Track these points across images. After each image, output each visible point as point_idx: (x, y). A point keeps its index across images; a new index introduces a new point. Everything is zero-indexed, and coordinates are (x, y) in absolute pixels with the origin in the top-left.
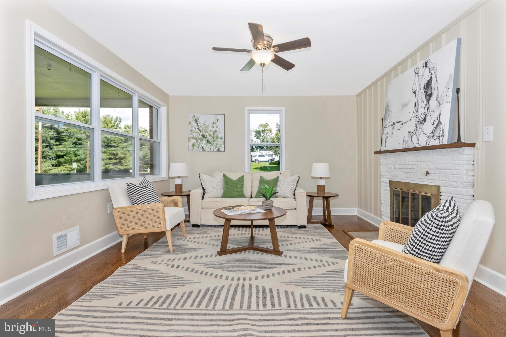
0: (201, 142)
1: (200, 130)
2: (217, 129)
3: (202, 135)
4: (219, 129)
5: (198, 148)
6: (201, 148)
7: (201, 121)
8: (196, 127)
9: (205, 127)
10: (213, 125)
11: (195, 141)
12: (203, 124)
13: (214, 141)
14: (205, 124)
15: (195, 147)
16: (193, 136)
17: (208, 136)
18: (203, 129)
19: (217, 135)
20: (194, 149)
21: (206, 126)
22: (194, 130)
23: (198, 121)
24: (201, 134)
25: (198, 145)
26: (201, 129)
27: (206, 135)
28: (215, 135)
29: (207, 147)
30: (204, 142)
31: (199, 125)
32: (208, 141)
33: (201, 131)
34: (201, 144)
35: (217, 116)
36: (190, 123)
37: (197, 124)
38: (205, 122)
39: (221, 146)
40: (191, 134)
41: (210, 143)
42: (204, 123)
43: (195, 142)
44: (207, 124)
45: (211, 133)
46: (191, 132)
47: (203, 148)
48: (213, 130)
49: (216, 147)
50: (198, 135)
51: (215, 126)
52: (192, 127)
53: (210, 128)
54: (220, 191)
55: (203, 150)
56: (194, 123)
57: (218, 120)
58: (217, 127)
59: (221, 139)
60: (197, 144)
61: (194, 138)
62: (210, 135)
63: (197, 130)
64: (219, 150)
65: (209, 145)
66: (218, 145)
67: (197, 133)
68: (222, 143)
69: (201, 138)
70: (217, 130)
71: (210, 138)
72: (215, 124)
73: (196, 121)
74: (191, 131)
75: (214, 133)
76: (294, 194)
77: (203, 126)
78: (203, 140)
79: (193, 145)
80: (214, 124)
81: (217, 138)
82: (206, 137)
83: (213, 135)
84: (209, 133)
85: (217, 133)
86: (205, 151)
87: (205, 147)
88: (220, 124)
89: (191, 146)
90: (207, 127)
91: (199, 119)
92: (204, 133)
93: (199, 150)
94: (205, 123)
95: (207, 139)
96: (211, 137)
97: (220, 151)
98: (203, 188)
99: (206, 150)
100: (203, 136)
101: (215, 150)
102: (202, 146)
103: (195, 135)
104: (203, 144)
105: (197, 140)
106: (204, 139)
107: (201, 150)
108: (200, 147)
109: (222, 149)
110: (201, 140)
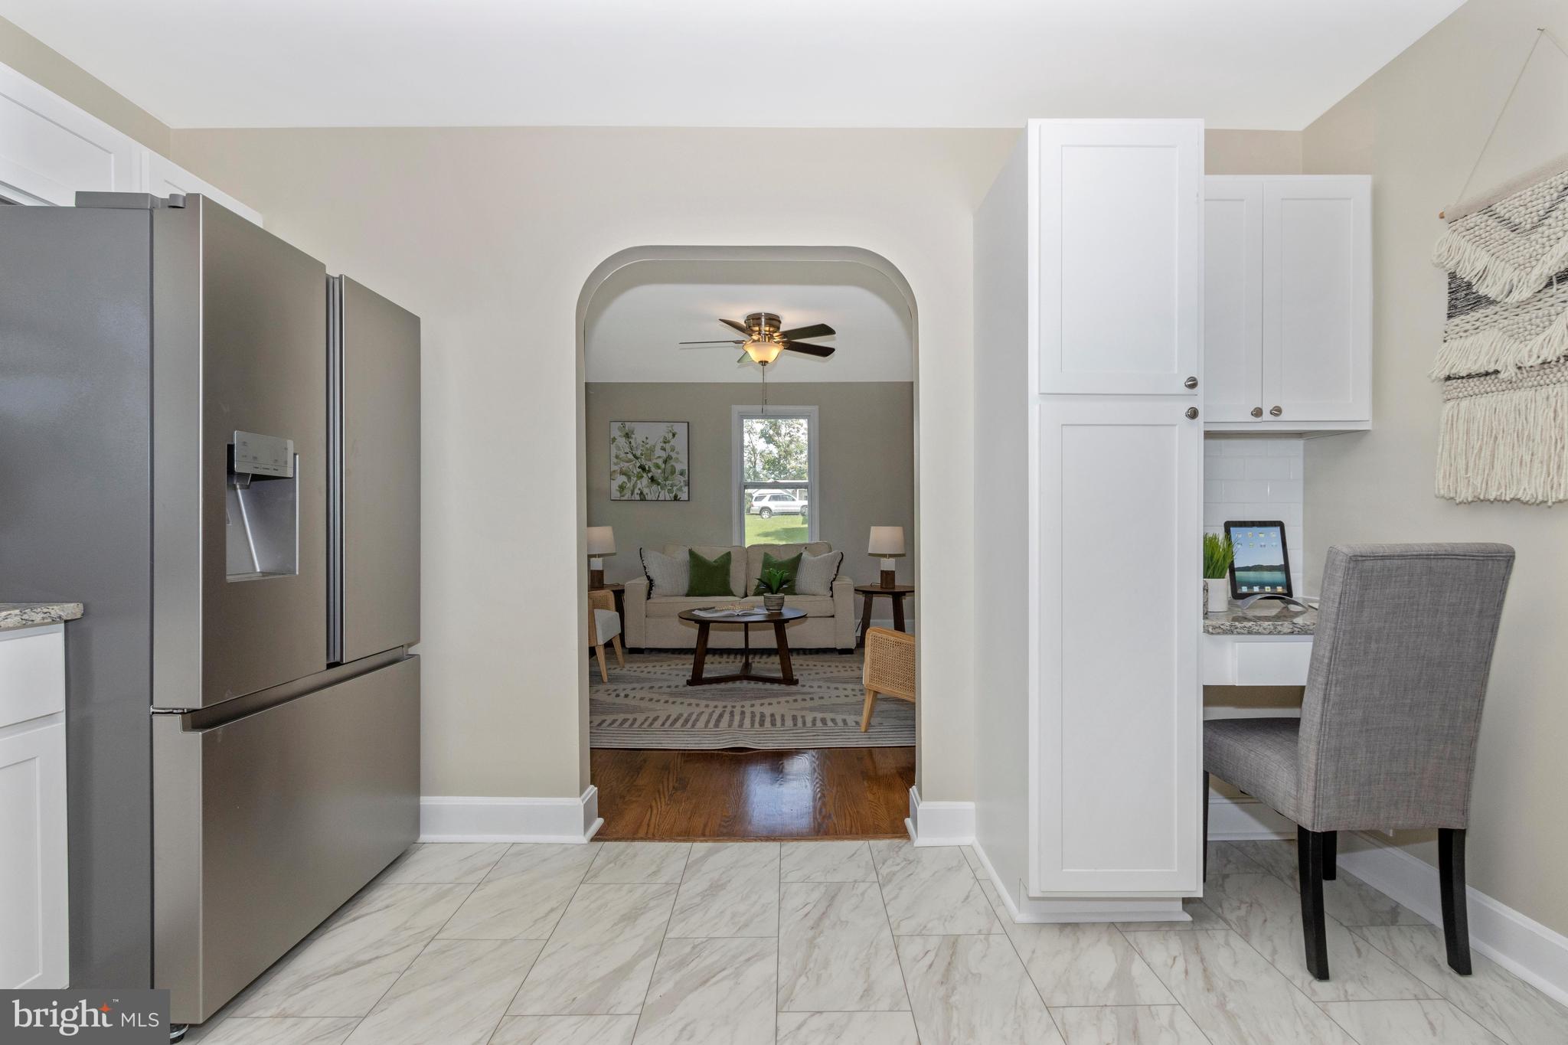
0: (639, 481)
1: (635, 456)
2: (671, 453)
3: (640, 467)
4: (678, 453)
5: (632, 494)
6: (637, 494)
7: (638, 437)
8: (628, 450)
9: (647, 449)
10: (664, 445)
11: (624, 479)
12: (643, 442)
13: (666, 479)
14: (647, 443)
15: (625, 491)
16: (621, 468)
17: (653, 469)
18: (642, 455)
19: (672, 466)
20: (623, 496)
21: (648, 446)
22: (622, 455)
23: (633, 436)
24: (638, 465)
25: (632, 488)
26: (638, 453)
27: (649, 467)
28: (668, 465)
29: (651, 492)
30: (645, 481)
31: (635, 446)
32: (653, 479)
33: (637, 458)
34: (639, 486)
35: (672, 426)
36: (614, 439)
37: (630, 443)
38: (647, 438)
39: (680, 489)
40: (615, 464)
41: (658, 484)
42: (645, 441)
43: (624, 482)
44: (651, 442)
45: (660, 462)
46: (615, 460)
47: (641, 493)
48: (664, 455)
49: (670, 491)
50: (631, 465)
51: (667, 446)
52: (618, 448)
53: (658, 452)
54: (683, 582)
55: (643, 497)
56: (622, 441)
57: (674, 435)
58: (673, 450)
59: (682, 474)
60: (628, 485)
61: (622, 473)
62: (657, 466)
63: (630, 456)
64: (676, 498)
65: (654, 487)
66: (675, 488)
67: (630, 461)
68: (682, 484)
69: (639, 473)
70: (674, 455)
71: (657, 473)
72: (669, 442)
73: (627, 436)
74: (617, 457)
75: (665, 462)
76: (831, 589)
77: (643, 446)
78: (642, 477)
79: (622, 488)
80: (665, 442)
81: (673, 472)
82: (649, 471)
83: (663, 466)
84: (655, 461)
85: (672, 463)
86: (646, 500)
87: (646, 491)
88: (680, 443)
89: (617, 490)
90: (652, 450)
91: (633, 433)
92: (644, 462)
93: (633, 498)
94: (648, 441)
95: (650, 475)
96: (659, 471)
97: (679, 500)
98: (648, 577)
99: (648, 497)
100: (642, 468)
101: (668, 498)
102: (639, 489)
103: (625, 466)
104: (643, 485)
105: (629, 478)
106: (645, 475)
107: (638, 498)
108: (637, 491)
109: (684, 496)
110: (637, 477)
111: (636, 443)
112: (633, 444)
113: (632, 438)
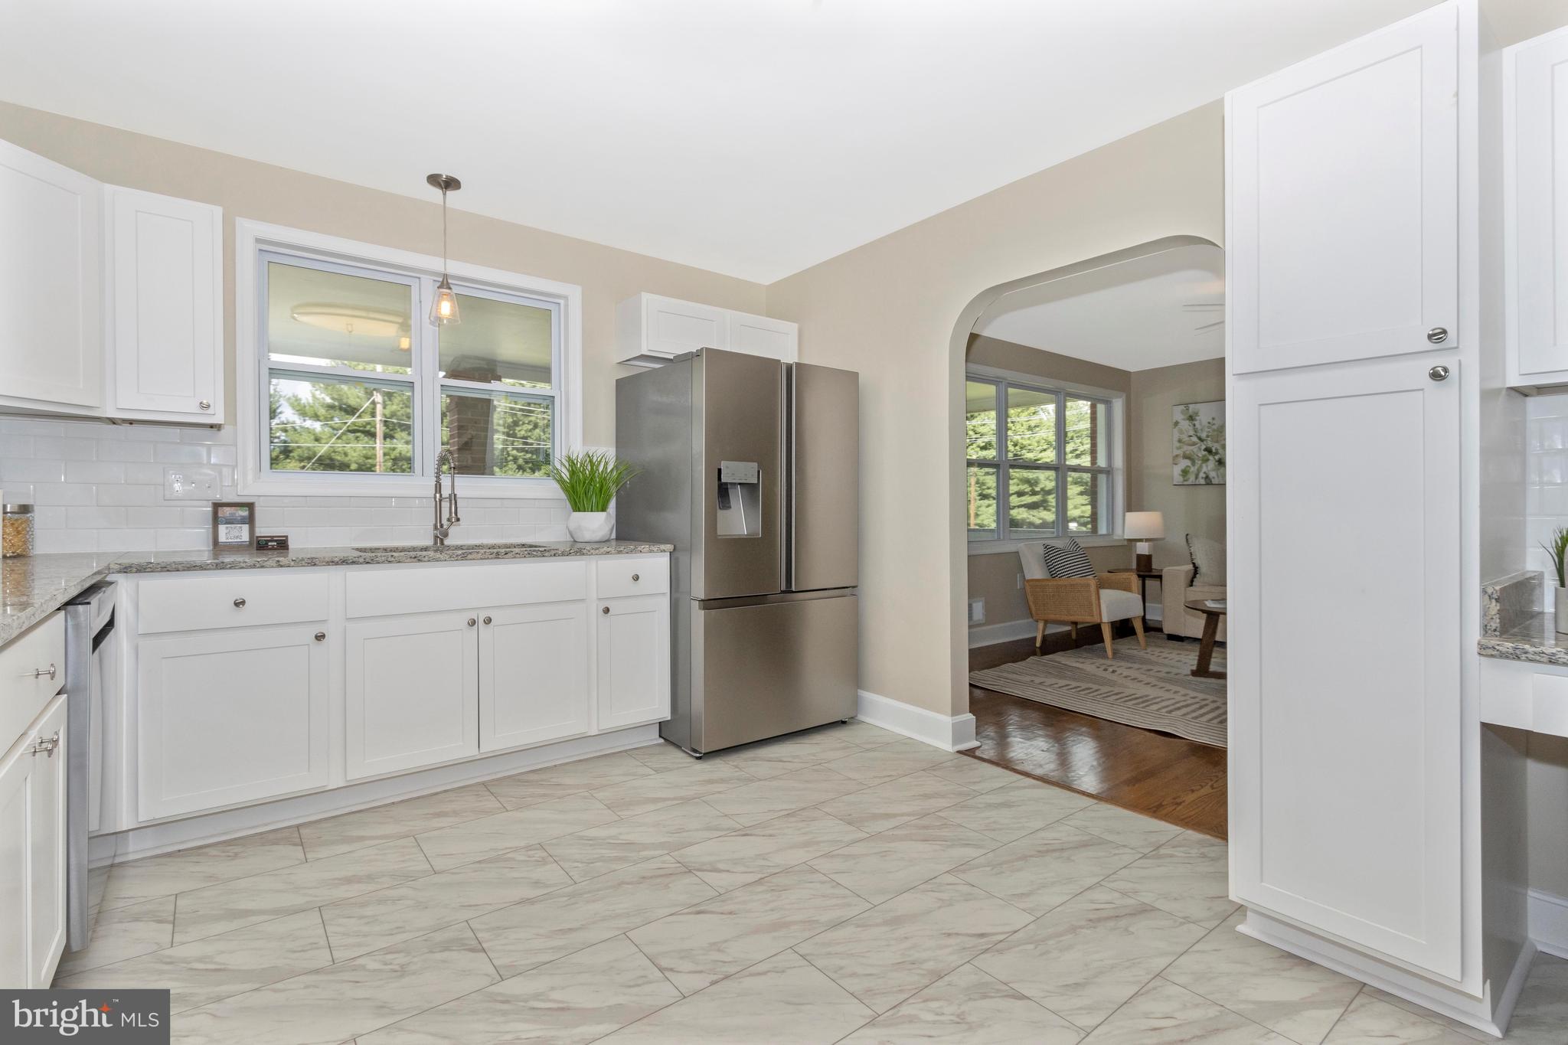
0: (1204, 465)
1: (1200, 439)
3: (1206, 450)
5: (1196, 478)
6: (1202, 478)
8: (1192, 433)
9: (1214, 430)
11: (1188, 462)
12: (1209, 423)
14: (1214, 424)
15: (1189, 475)
16: (1184, 452)
17: (1220, 451)
18: (1208, 436)
20: (1185, 481)
21: (1215, 427)
22: (1186, 439)
23: (1197, 418)
24: (1203, 447)
25: (1196, 472)
26: (1204, 435)
27: (1216, 449)
29: (1219, 475)
30: (1212, 463)
31: (1199, 428)
32: (1220, 462)
34: (1204, 469)
36: (1176, 424)
37: (1194, 425)
38: (1214, 419)
40: (1178, 448)
42: (1211, 421)
43: (1188, 466)
44: (1218, 423)
46: (1178, 445)
47: (1207, 477)
50: (1194, 449)
52: (1181, 432)
56: (1185, 425)
60: (1192, 469)
61: (1186, 457)
63: (1195, 439)
65: (1222, 470)
67: (1194, 444)
69: (1204, 456)
73: (1191, 418)
74: (1180, 441)
77: (1209, 427)
78: (1208, 460)
79: (1185, 472)
82: (1216, 453)
86: (1212, 484)
87: (1212, 474)
89: (1180, 475)
90: (1220, 430)
91: (1197, 414)
92: (1210, 444)
93: (1197, 483)
94: (1214, 422)
95: (1217, 457)
98: (1194, 564)
99: (1214, 482)
100: (1209, 450)
102: (1205, 473)
103: (1188, 449)
104: (1209, 468)
105: (1194, 463)
106: (1211, 458)
107: (1203, 482)
108: (1202, 475)
110: (1203, 460)
111: (1201, 424)
112: (1198, 426)
113: (1196, 420)
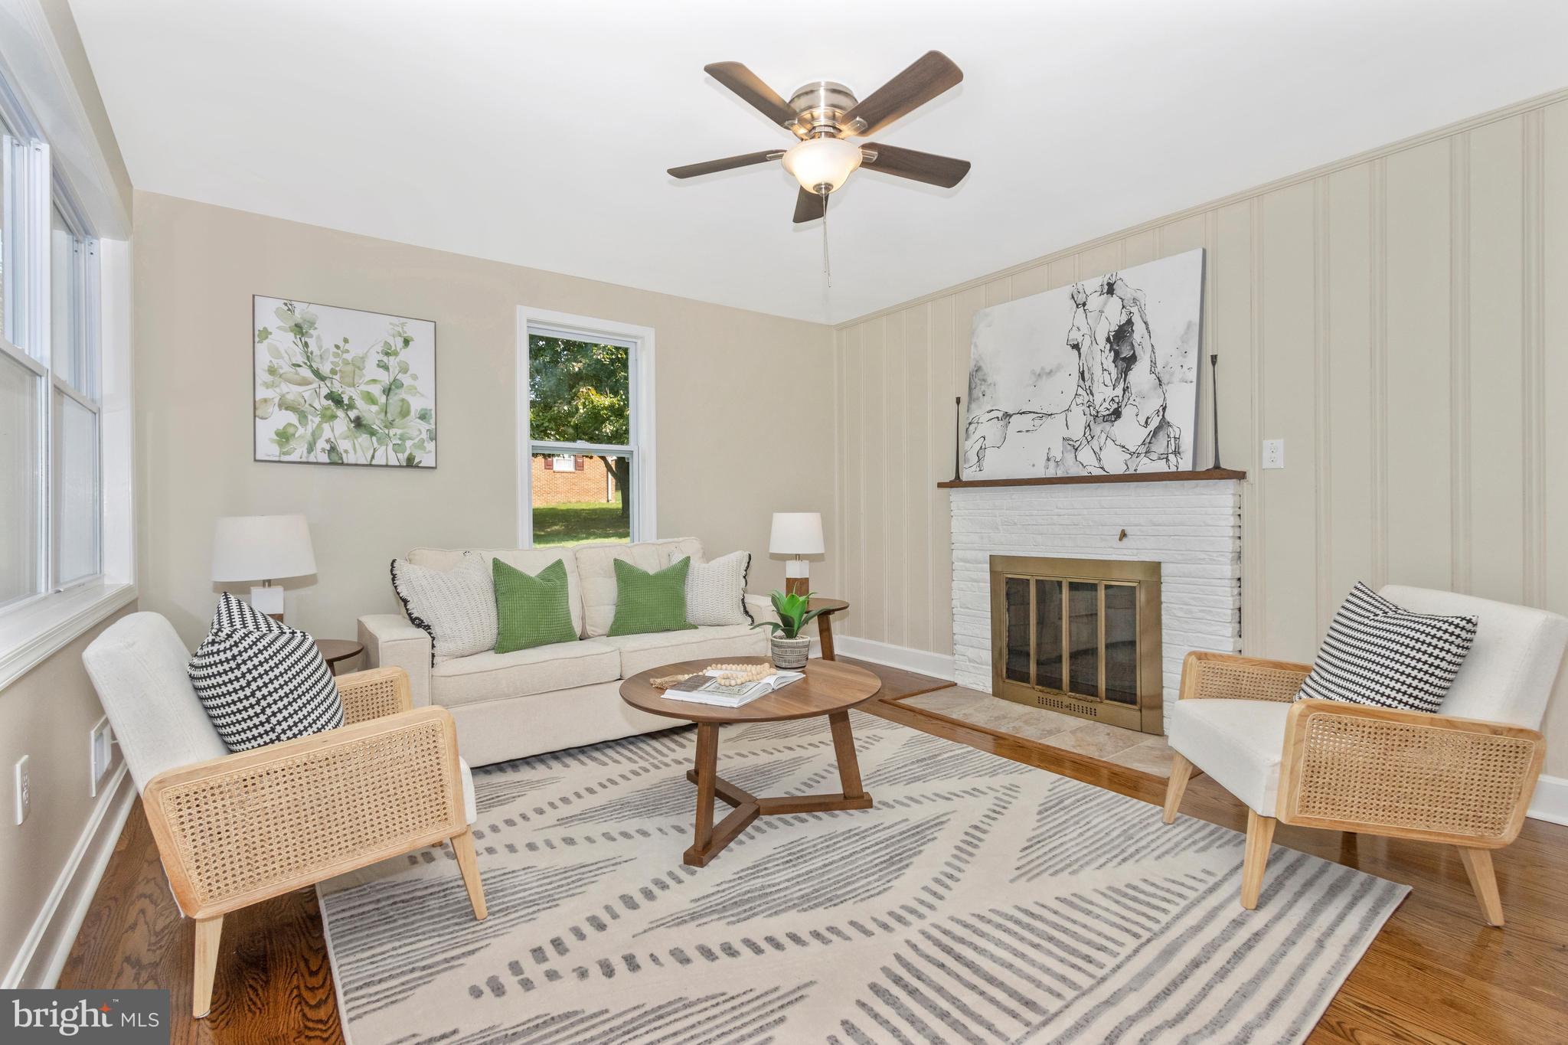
0: (326, 426)
1: (317, 373)
2: (400, 377)
3: (331, 397)
4: (415, 377)
5: (310, 450)
6: (323, 450)
7: (325, 336)
8: (300, 359)
9: (346, 362)
10: (385, 359)
11: (292, 418)
12: (337, 347)
13: (390, 424)
14: (347, 351)
15: (293, 444)
16: (282, 397)
17: (359, 403)
18: (333, 372)
19: (403, 400)
20: (285, 454)
21: (348, 357)
22: (286, 369)
23: (311, 332)
24: (325, 391)
25: (309, 437)
26: (325, 369)
27: (351, 398)
28: (394, 399)
29: (355, 449)
30: (342, 424)
31: (316, 352)
32: (358, 423)
33: (322, 378)
34: (327, 433)
35: (403, 324)
36: (265, 334)
37: (306, 345)
38: (346, 341)
39: (421, 445)
40: (267, 386)
41: (372, 433)
42: (341, 344)
43: (290, 425)
44: (354, 351)
45: (376, 391)
46: (269, 378)
47: (333, 449)
48: (385, 378)
49: (398, 448)
50: (307, 392)
51: (392, 362)
52: (275, 352)
53: (371, 370)
55: (336, 460)
56: (284, 341)
57: (406, 342)
58: (404, 370)
59: (423, 417)
60: (301, 431)
61: (285, 405)
62: (370, 399)
63: (306, 373)
64: (410, 463)
65: (364, 438)
66: (409, 444)
67: (305, 382)
68: (424, 436)
69: (327, 408)
70: (406, 379)
71: (370, 413)
72: (396, 354)
73: (299, 329)
74: (272, 371)
75: (387, 391)
76: (746, 612)
77: (336, 355)
78: (334, 417)
79: (284, 437)
80: (387, 354)
81: (405, 412)
82: (351, 406)
83: (383, 399)
84: (364, 388)
85: (402, 394)
86: (342, 464)
87: (343, 445)
88: (419, 359)
89: (273, 441)
90: (358, 365)
91: (312, 324)
92: (337, 388)
93: (312, 459)
94: (347, 346)
95: (353, 414)
96: (374, 408)
97: (417, 467)
99: (349, 459)
100: (337, 401)
101: (393, 461)
102: (328, 441)
103: (293, 392)
104: (337, 433)
105: (303, 416)
106: (340, 413)
107: (324, 458)
108: (321, 444)
109: (427, 460)
110: (323, 416)
111: (320, 348)
112: (313, 347)
113: (311, 336)
